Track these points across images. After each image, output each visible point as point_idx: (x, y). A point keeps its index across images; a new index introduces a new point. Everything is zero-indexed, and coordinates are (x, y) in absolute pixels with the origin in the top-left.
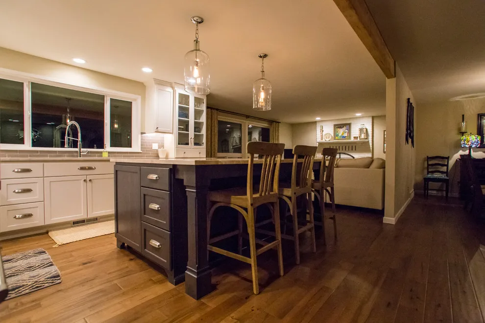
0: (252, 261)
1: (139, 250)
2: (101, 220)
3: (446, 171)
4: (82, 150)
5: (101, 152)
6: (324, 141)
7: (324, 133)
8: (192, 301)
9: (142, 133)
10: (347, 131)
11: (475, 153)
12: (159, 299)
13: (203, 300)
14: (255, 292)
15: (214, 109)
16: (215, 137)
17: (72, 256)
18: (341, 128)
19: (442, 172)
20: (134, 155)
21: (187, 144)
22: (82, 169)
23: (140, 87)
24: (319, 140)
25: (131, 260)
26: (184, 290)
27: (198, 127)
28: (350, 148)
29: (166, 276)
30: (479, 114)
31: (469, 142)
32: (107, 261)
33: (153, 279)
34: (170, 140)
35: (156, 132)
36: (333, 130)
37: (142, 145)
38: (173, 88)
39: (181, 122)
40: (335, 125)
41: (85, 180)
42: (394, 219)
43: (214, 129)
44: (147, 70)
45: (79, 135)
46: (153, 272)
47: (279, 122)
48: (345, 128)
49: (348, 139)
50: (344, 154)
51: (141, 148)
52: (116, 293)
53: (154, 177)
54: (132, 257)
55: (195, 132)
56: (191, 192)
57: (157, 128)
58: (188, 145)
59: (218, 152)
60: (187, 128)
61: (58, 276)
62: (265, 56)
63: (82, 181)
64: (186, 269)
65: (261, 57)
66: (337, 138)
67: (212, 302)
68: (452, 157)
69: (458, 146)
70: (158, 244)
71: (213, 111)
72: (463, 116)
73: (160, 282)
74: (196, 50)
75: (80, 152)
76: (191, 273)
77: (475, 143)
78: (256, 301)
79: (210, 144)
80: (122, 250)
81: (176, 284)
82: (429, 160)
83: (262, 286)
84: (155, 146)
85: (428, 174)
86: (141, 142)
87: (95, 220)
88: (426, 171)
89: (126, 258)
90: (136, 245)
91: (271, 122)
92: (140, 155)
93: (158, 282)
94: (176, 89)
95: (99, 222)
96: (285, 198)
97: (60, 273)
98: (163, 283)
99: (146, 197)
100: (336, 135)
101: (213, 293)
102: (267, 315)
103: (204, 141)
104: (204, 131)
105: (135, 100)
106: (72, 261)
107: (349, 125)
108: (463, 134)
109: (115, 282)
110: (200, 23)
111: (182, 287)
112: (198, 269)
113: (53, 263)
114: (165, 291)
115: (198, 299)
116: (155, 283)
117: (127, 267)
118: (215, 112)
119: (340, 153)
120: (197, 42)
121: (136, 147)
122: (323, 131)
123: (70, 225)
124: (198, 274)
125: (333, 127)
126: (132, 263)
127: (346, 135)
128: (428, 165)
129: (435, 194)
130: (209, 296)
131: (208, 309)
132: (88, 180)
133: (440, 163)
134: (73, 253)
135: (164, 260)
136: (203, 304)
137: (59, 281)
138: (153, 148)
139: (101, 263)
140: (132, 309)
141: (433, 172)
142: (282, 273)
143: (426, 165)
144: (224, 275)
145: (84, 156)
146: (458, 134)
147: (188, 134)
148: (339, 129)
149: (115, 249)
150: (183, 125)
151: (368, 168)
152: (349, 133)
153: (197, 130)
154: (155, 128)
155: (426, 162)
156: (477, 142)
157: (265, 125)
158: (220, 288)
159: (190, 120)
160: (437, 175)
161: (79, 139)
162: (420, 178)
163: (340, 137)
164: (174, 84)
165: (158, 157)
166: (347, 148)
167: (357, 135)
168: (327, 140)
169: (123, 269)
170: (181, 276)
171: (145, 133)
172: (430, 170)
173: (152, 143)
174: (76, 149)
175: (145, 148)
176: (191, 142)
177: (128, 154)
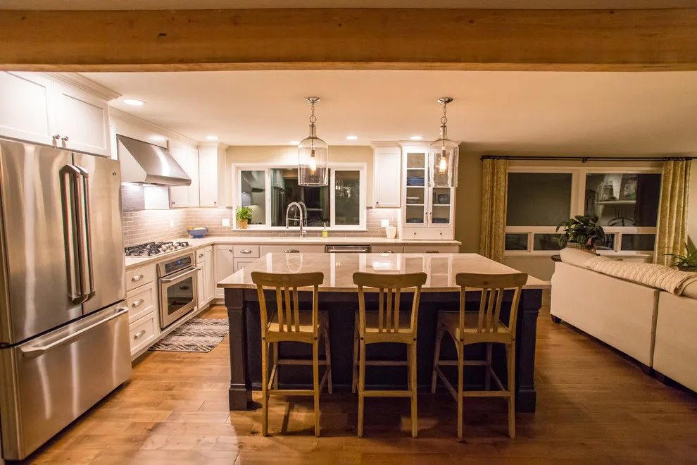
4: (304, 228)
5: (321, 232)
9: (368, 208)
15: (500, 157)
16: (499, 202)
20: (358, 234)
23: (367, 152)
34: (401, 217)
35: (377, 208)
37: (367, 222)
38: (400, 148)
43: (499, 190)
44: (351, 138)
45: (301, 214)
51: (367, 226)
55: (434, 204)
57: (378, 202)
58: (422, 222)
59: (509, 225)
60: (420, 199)
71: (497, 161)
74: (313, 138)
75: (302, 232)
79: (489, 215)
84: (384, 223)
86: (367, 219)
91: (662, 160)
92: (365, 233)
94: (403, 148)
101: (246, 412)
103: (451, 215)
104: (451, 201)
105: (362, 168)
118: (500, 162)
121: (362, 226)
138: (382, 226)
145: (304, 236)
147: (423, 206)
153: (442, 199)
154: (375, 203)
157: (644, 168)
159: (425, 187)
161: (302, 218)
165: (385, 236)
173: (381, 219)
174: (298, 228)
175: (372, 226)
176: (427, 217)
177: (352, 234)
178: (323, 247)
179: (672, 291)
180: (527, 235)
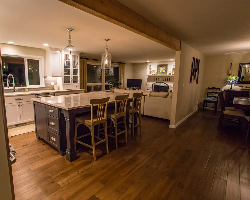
0: (93, 148)
1: (47, 141)
2: (27, 124)
3: (217, 96)
4: (16, 88)
5: (25, 89)
6: (151, 75)
7: (152, 70)
8: (69, 162)
9: (45, 77)
10: (165, 69)
11: (235, 86)
12: (56, 162)
13: (73, 162)
14: (94, 160)
15: (85, 59)
16: (85, 75)
17: (18, 142)
18: (161, 67)
19: (215, 97)
21: (69, 82)
22: (17, 100)
23: (43, 51)
24: (148, 74)
25: (44, 145)
26: (66, 158)
27: (75, 72)
28: (167, 80)
29: (59, 152)
30: (240, 63)
31: (231, 80)
32: (33, 145)
33: (53, 153)
34: (60, 81)
35: (52, 77)
36: (157, 68)
37: (45, 83)
38: (61, 52)
39: (65, 70)
40: (158, 65)
41: (19, 105)
42: (174, 126)
43: (85, 71)
44: (46, 45)
45: (14, 81)
46: (53, 150)
47: (124, 63)
48: (164, 67)
49: (165, 74)
50: (163, 83)
51: (45, 85)
52: (39, 159)
53: (52, 111)
54: (44, 143)
55: (73, 75)
56: (67, 120)
57: (53, 75)
59: (88, 83)
60: (69, 73)
61: (15, 151)
62: (108, 40)
63: (17, 106)
64: (66, 150)
65: (106, 40)
66: (159, 73)
67: (76, 163)
68: (222, 88)
69: (226, 82)
70: (55, 139)
71: (84, 60)
72: (231, 64)
73: (56, 155)
74: (70, 46)
75: (15, 90)
76: (68, 152)
77: (235, 81)
78: (95, 163)
79: (83, 79)
80: (39, 140)
81: (63, 155)
82: (209, 89)
83: (98, 157)
84: (52, 84)
85: (207, 98)
87: (24, 124)
88: (206, 96)
89: (41, 144)
90: (46, 139)
91: (120, 63)
92: (44, 89)
93: (55, 155)
94: (62, 52)
95: (27, 125)
96: (112, 119)
97: (15, 150)
98: (58, 155)
99: (49, 119)
100: (158, 71)
101: (77, 160)
102: (97, 169)
103: (79, 79)
104: (78, 74)
105: (40, 59)
106: (18, 145)
107: (167, 65)
108: (230, 75)
109: (38, 154)
110: (71, 30)
111: (65, 157)
112: (71, 150)
113: (11, 145)
114: (58, 158)
115: (71, 162)
116: (54, 155)
117: (42, 148)
118: (85, 60)
119: (160, 82)
120: (70, 41)
121: (42, 85)
122: (151, 68)
123: (13, 127)
124: (71, 152)
125: (157, 66)
126: (44, 146)
127: (164, 71)
128: (208, 92)
129: (210, 109)
130: (75, 161)
131: (75, 166)
132: (20, 105)
133: (215, 91)
134: (18, 141)
135: (58, 146)
136: (73, 164)
137: (15, 153)
138: (51, 85)
139: (31, 146)
140: (45, 165)
141: (210, 97)
142: (108, 152)
143: (207, 93)
144: (83, 152)
145: (17, 91)
146: (227, 75)
147: (70, 76)
148: (160, 68)
149: (36, 139)
150: (67, 71)
151: (166, 98)
152: (166, 70)
153: (74, 74)
154: (52, 75)
155: (207, 91)
156: (236, 81)
157: (116, 65)
158: (81, 158)
159: (70, 68)
160: (211, 99)
161: (14, 83)
162: (202, 100)
163: (161, 72)
164: (61, 50)
165: (54, 89)
166: (165, 79)
167: (171, 72)
168: (153, 74)
169: (40, 149)
170: (64, 152)
171: (46, 77)
172: (208, 96)
173: (50, 82)
174: (13, 88)
175: (48, 85)
176: (71, 81)
177: (38, 89)
178: (35, 95)
179: (148, 95)
180: (91, 86)
